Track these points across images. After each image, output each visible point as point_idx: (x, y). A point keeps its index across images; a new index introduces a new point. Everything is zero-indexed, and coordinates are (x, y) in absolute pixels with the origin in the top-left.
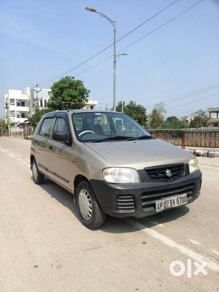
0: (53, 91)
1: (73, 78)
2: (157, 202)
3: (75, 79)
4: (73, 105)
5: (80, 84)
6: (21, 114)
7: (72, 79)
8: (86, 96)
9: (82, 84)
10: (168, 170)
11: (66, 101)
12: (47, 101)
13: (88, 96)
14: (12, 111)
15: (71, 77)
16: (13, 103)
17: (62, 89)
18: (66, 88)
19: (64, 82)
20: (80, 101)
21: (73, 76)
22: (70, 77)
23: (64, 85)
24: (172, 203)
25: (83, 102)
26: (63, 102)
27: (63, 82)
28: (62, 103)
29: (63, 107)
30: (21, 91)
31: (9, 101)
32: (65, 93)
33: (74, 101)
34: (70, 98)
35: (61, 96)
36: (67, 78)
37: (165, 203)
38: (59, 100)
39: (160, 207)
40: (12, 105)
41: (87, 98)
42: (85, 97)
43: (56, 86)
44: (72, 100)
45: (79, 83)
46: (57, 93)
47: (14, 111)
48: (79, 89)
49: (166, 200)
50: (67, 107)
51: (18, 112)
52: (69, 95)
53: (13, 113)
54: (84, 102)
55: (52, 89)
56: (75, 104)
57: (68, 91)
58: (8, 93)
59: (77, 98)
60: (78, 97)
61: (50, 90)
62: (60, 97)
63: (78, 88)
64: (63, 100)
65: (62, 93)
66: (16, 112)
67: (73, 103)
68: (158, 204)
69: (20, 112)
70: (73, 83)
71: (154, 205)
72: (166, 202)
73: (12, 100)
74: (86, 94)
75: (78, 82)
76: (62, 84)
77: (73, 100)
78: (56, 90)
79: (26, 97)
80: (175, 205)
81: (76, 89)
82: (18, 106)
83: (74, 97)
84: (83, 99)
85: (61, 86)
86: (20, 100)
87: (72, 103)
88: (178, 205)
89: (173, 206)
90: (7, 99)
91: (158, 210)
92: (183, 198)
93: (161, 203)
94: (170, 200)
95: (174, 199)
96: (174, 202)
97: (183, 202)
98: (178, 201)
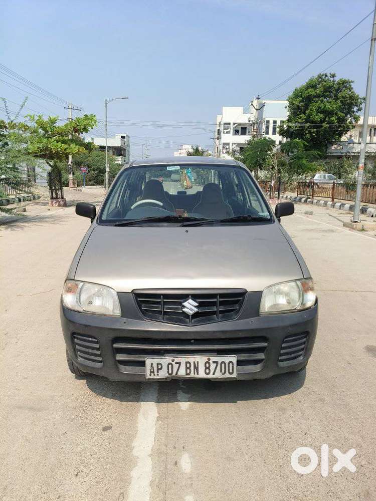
0: (292, 104)
1: (333, 76)
2: (150, 361)
3: (337, 79)
4: (325, 128)
5: (346, 87)
6: (238, 149)
7: (332, 79)
8: (355, 109)
9: (350, 85)
10: (190, 301)
11: (312, 122)
12: (278, 124)
13: (360, 110)
14: (225, 144)
15: (329, 75)
16: (228, 130)
17: (308, 100)
18: (315, 97)
19: (314, 86)
20: (342, 120)
21: (332, 73)
22: (326, 76)
23: (312, 92)
24: (192, 368)
25: (348, 122)
26: (308, 125)
27: (311, 85)
28: (304, 127)
29: (306, 134)
30: (241, 109)
31: (222, 127)
32: (313, 106)
33: (329, 122)
34: (322, 116)
35: (305, 114)
36: (321, 78)
37: (170, 366)
38: (300, 121)
39: (158, 372)
40: (227, 133)
41: (357, 114)
42: (353, 112)
43: (297, 94)
44: (325, 119)
45: (345, 84)
46: (298, 108)
47: (228, 144)
48: (343, 97)
49: (173, 361)
50: (314, 132)
51: (235, 146)
52: (320, 111)
53: (227, 147)
54: (351, 122)
55: (289, 102)
56: (330, 128)
57: (319, 102)
58: (221, 114)
59: (336, 114)
60: (339, 113)
61: (287, 103)
62: (303, 116)
63: (340, 95)
64: (307, 121)
65: (307, 106)
66: (231, 145)
67: (327, 125)
68: (152, 364)
69: (238, 145)
70: (330, 87)
71: (142, 364)
72: (174, 363)
73: (227, 125)
74: (357, 106)
75: (343, 84)
76: (310, 90)
77: (327, 119)
78: (296, 102)
79: (244, 119)
80: (198, 374)
81: (336, 98)
82: (235, 134)
83: (328, 113)
84: (349, 116)
85: (306, 94)
86: (239, 124)
87: (325, 125)
88: (205, 376)
89: (193, 375)
90: (220, 123)
91: (150, 375)
92: (223, 365)
93: (158, 364)
94: (187, 363)
95: (198, 362)
96: (196, 368)
97: (223, 372)
98: (209, 368)
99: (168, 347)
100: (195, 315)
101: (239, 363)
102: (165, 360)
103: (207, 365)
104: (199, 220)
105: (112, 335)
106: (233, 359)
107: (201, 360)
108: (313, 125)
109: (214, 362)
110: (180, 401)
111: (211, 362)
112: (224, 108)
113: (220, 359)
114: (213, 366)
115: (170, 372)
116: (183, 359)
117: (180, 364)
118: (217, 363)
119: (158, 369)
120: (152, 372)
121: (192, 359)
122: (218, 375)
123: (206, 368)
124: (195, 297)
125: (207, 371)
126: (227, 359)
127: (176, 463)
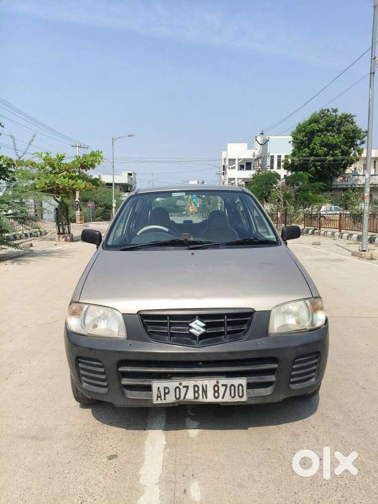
0: (295, 138)
1: (335, 111)
2: (156, 385)
3: (339, 114)
4: (330, 161)
5: (348, 121)
6: (244, 183)
7: (334, 114)
8: (358, 142)
9: (352, 120)
10: (197, 321)
11: (316, 155)
12: (283, 158)
13: (363, 143)
14: (230, 179)
15: (331, 110)
16: (234, 166)
17: (311, 135)
18: (318, 131)
19: (316, 121)
20: (346, 153)
21: (335, 108)
22: (328, 111)
23: (315, 127)
24: (200, 392)
25: (351, 155)
26: (312, 158)
27: (314, 120)
28: (309, 161)
29: (311, 168)
30: (246, 145)
31: (227, 162)
32: (317, 140)
33: (332, 156)
34: (325, 149)
35: (309, 148)
36: (323, 113)
37: (178, 390)
38: (304, 155)
39: (165, 397)
40: (232, 168)
41: (361, 147)
42: (357, 145)
43: (300, 129)
44: (328, 153)
45: (347, 119)
46: (302, 142)
47: (234, 179)
48: (346, 131)
49: (181, 384)
50: (319, 166)
51: (240, 180)
52: (324, 145)
53: (233, 182)
54: (355, 155)
55: (293, 137)
56: (334, 161)
57: (323, 136)
58: (226, 150)
59: (340, 147)
60: (342, 146)
61: (291, 138)
62: (306, 150)
63: (342, 129)
64: (311, 155)
65: (310, 141)
66: (236, 180)
67: (331, 158)
68: (159, 388)
69: (243, 179)
70: (333, 122)
71: (149, 388)
72: (181, 387)
73: (232, 161)
74: (360, 139)
75: (345, 118)
76: (312, 125)
77: (331, 152)
78: (300, 137)
79: (248, 155)
80: (206, 398)
81: (339, 132)
82: (241, 169)
83: (332, 147)
84: (352, 149)
85: (309, 129)
86: (244, 160)
87: (329, 158)
88: (214, 400)
89: (201, 399)
90: (225, 160)
91: (157, 400)
92: (233, 388)
93: (165, 388)
94: (195, 386)
95: (206, 385)
96: (205, 392)
97: (233, 395)
98: (217, 391)
99: (176, 370)
100: (203, 336)
101: (250, 386)
102: (172, 384)
103: (216, 388)
104: (205, 243)
105: (118, 358)
106: (243, 381)
107: (210, 383)
108: (317, 158)
109: (223, 385)
110: (188, 428)
111: (220, 385)
112: (229, 144)
113: (229, 381)
114: (222, 389)
115: (178, 397)
116: (191, 383)
117: (187, 387)
118: (226, 386)
119: (165, 393)
120: (159, 397)
121: (200, 382)
122: (228, 399)
123: (215, 392)
124: (202, 317)
125: (216, 394)
126: (237, 381)
127: (185, 491)
